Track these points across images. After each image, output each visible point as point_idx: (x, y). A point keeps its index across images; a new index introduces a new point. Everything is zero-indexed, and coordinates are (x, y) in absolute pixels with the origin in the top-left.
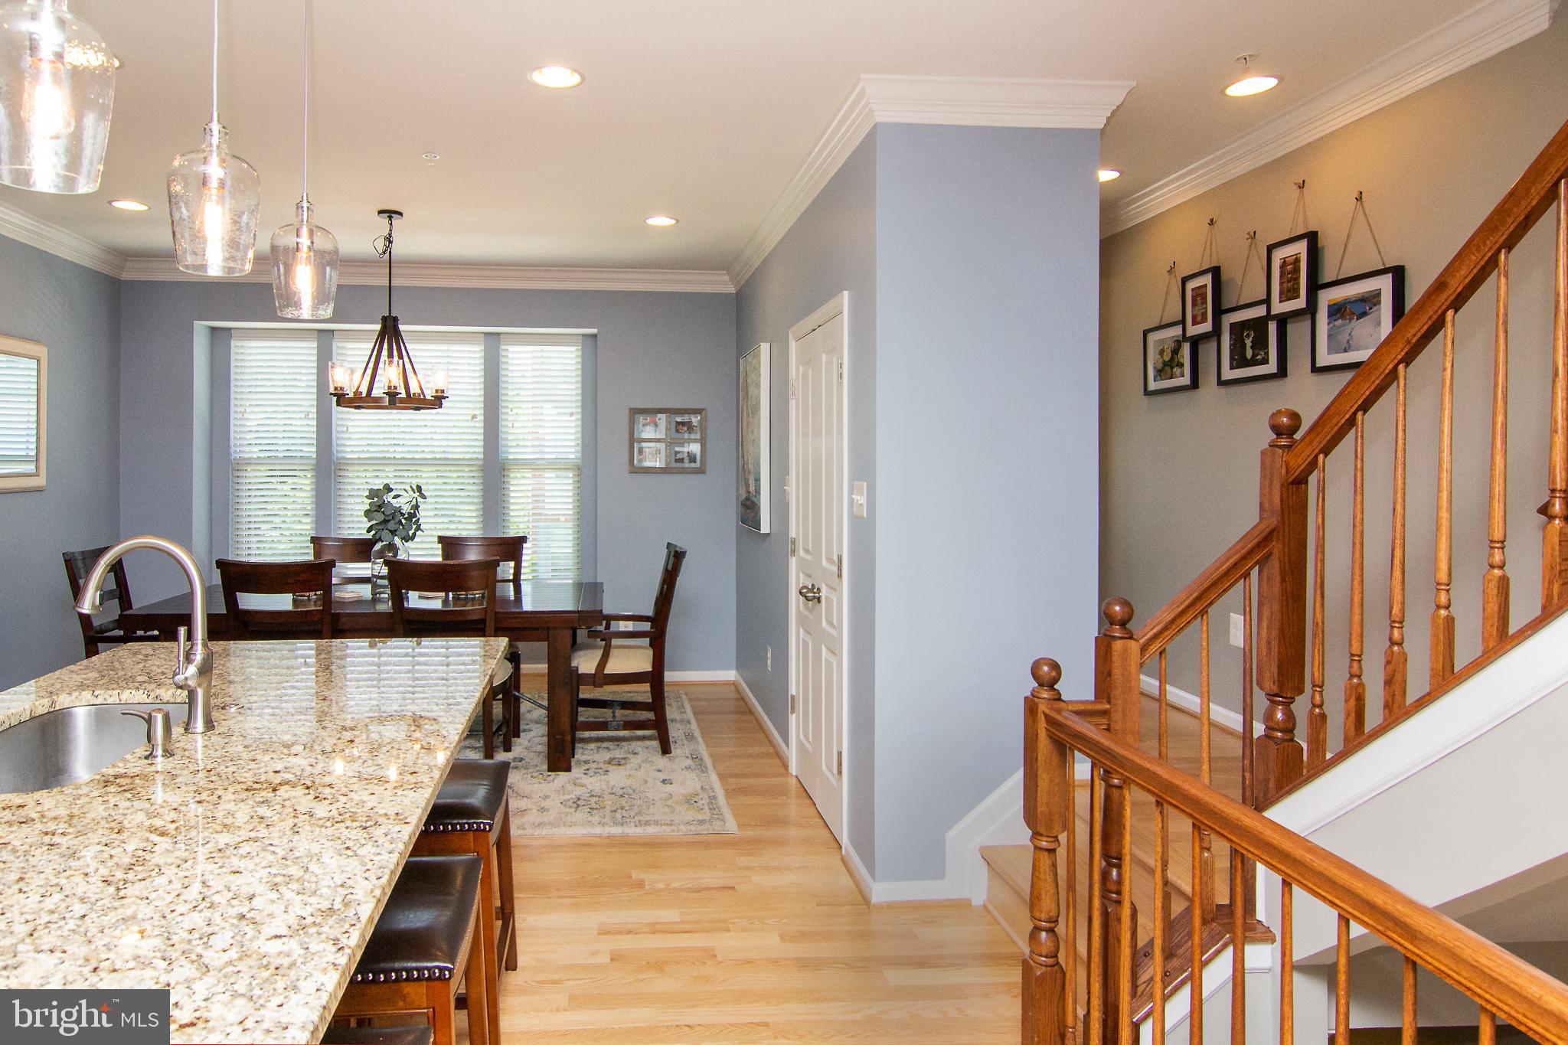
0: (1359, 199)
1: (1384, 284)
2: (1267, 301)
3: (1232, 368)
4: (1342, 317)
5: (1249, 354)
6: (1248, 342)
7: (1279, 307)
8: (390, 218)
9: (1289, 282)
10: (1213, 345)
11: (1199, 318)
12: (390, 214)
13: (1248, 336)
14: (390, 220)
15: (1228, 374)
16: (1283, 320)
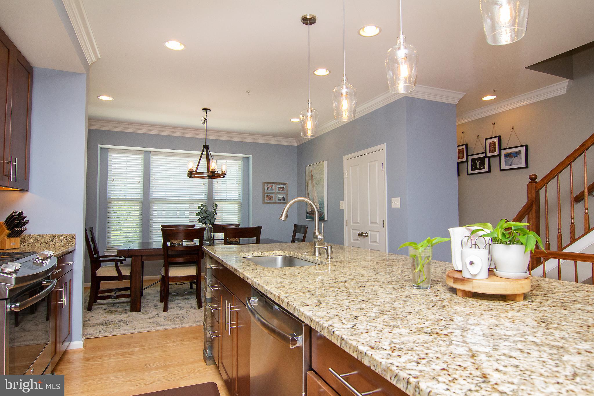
0: (513, 128)
1: (523, 149)
2: (485, 153)
3: (472, 170)
4: (509, 157)
5: (478, 167)
6: (478, 164)
7: (489, 154)
8: (206, 111)
9: (492, 148)
10: (466, 164)
11: (461, 157)
12: (206, 110)
13: (478, 162)
14: (206, 112)
15: (470, 172)
16: (489, 158)
